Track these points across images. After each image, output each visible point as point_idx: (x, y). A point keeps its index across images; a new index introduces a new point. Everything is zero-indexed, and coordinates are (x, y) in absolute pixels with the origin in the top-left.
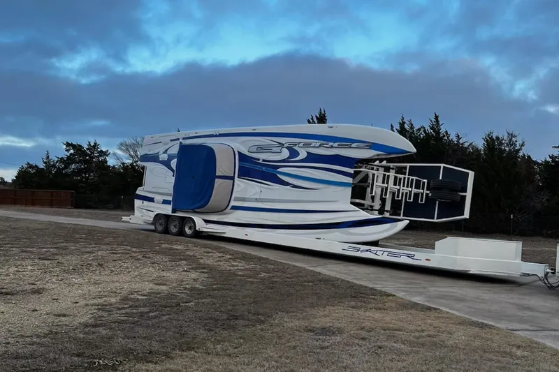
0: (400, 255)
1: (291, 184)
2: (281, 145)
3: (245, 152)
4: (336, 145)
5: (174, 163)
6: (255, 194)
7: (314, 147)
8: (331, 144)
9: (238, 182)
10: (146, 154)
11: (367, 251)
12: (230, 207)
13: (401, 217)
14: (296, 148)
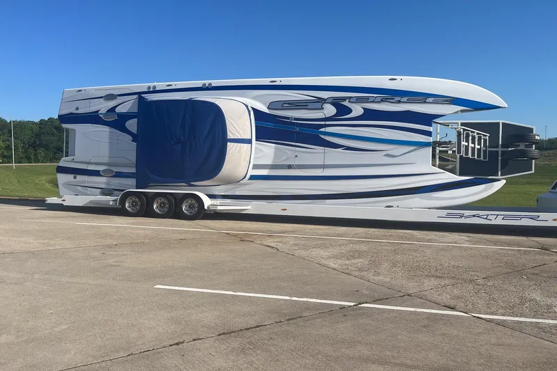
0: (521, 218)
1: (343, 146)
2: (322, 101)
3: (264, 109)
4: (405, 99)
5: (132, 125)
6: (287, 159)
7: (373, 102)
8: (399, 99)
9: (259, 147)
10: (71, 114)
11: (474, 216)
12: (248, 176)
13: (500, 177)
14: (346, 103)
